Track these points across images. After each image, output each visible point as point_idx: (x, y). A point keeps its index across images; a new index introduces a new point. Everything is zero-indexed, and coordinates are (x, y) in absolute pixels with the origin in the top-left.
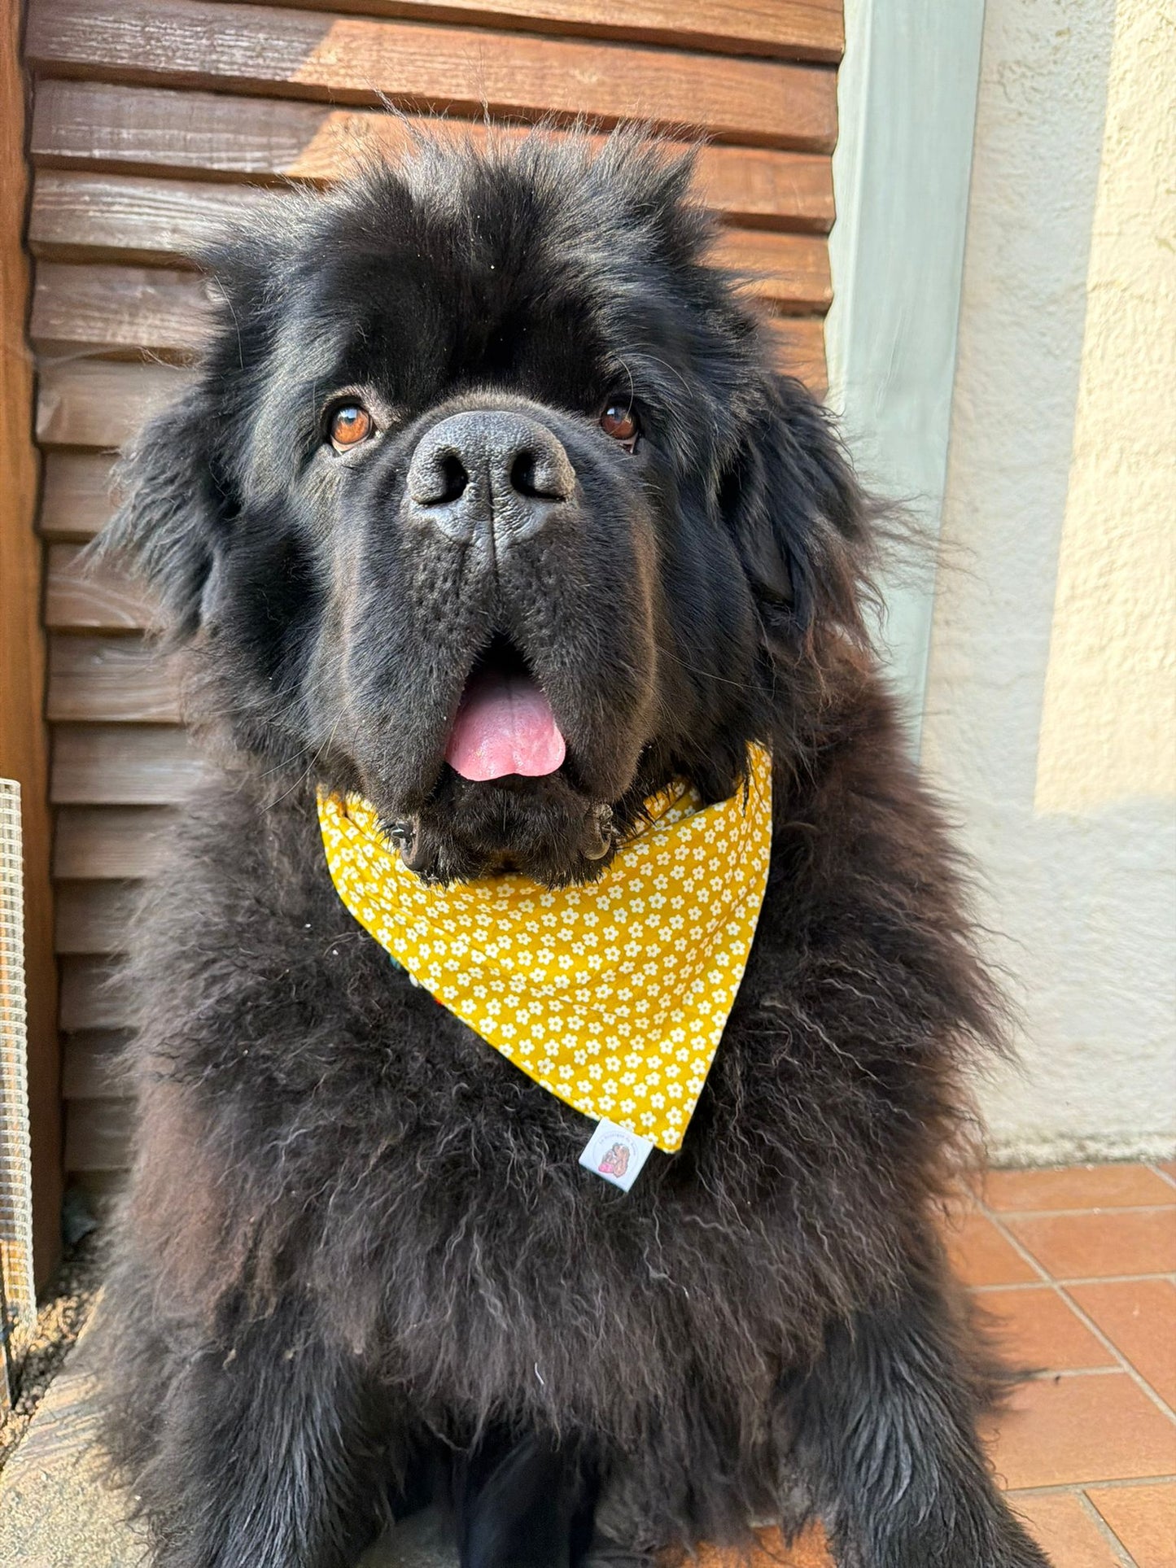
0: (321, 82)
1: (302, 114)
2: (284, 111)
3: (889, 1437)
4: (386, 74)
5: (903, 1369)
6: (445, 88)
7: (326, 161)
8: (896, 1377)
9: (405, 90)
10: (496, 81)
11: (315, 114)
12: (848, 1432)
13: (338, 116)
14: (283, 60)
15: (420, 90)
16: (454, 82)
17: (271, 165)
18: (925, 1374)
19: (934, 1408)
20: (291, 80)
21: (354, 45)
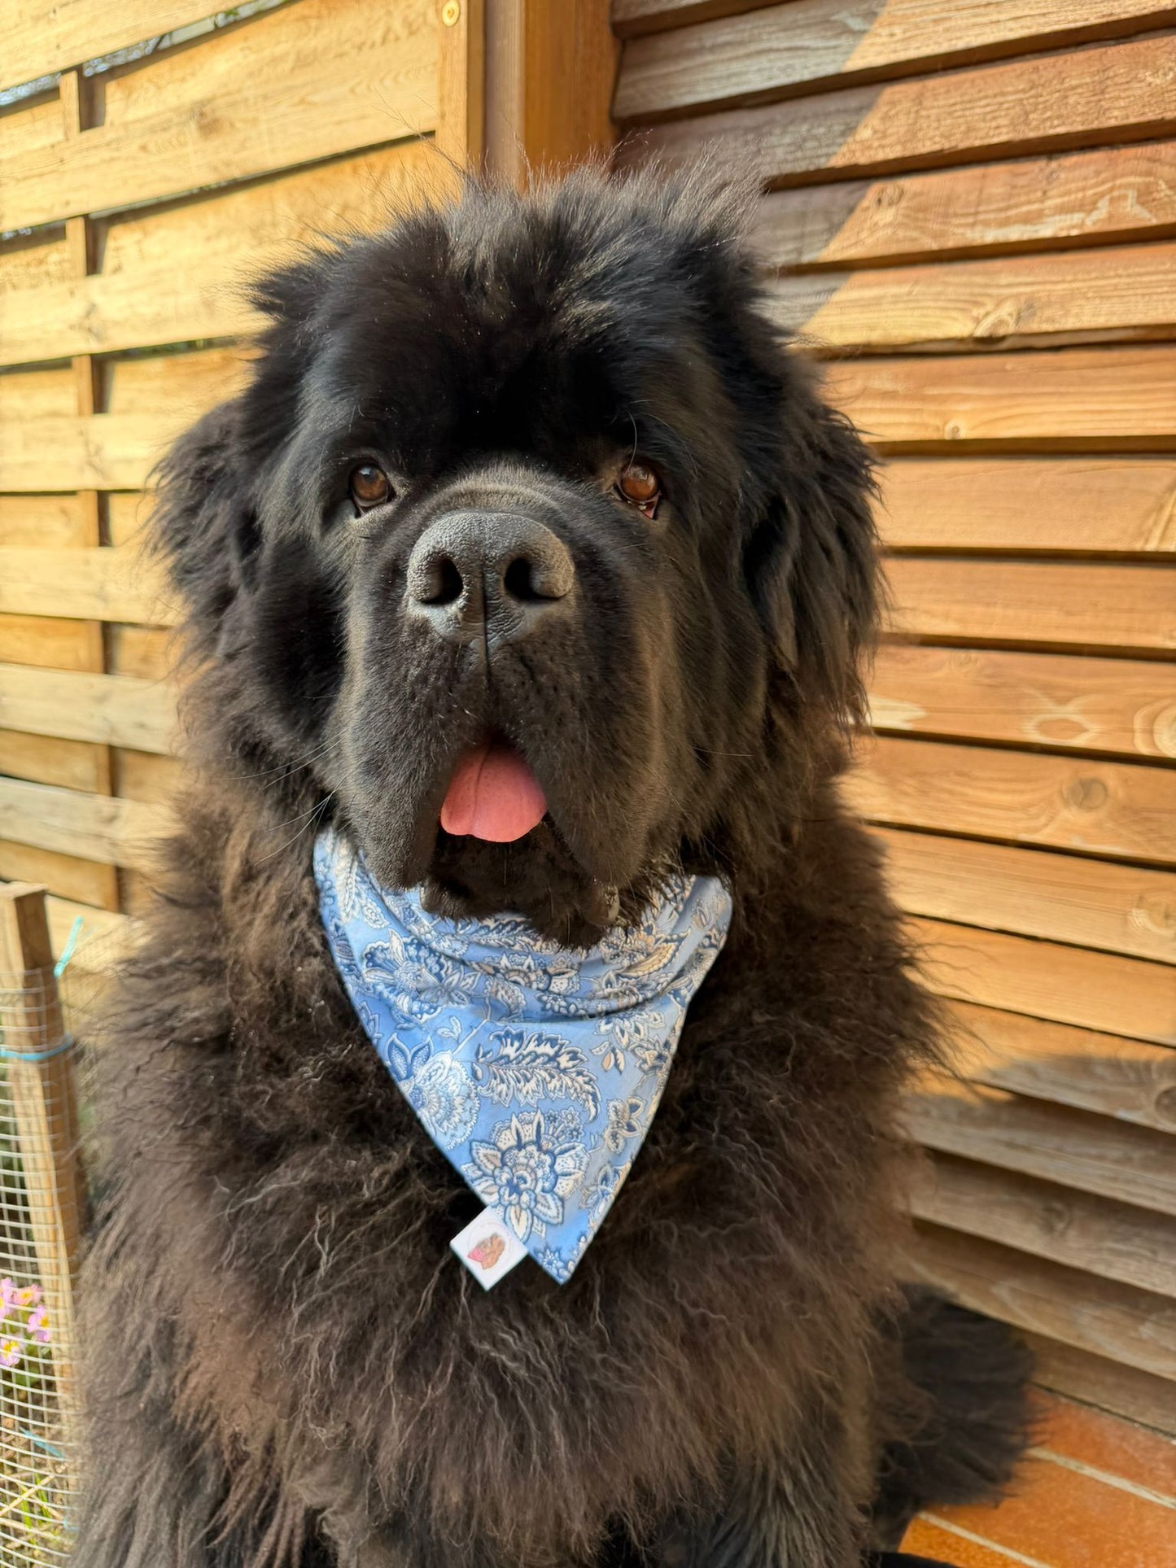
0: (853, 161)
1: (839, 195)
2: (821, 197)
3: (757, 1554)
4: (920, 135)
5: (788, 1487)
6: (981, 134)
7: (853, 241)
8: (780, 1492)
9: (937, 147)
10: (1045, 109)
11: (851, 193)
12: (716, 1540)
13: (875, 189)
14: (820, 146)
15: (953, 144)
16: (994, 124)
17: (800, 252)
18: (808, 1498)
19: (808, 1536)
20: (823, 166)
21: (893, 112)
